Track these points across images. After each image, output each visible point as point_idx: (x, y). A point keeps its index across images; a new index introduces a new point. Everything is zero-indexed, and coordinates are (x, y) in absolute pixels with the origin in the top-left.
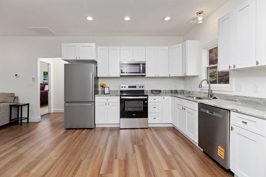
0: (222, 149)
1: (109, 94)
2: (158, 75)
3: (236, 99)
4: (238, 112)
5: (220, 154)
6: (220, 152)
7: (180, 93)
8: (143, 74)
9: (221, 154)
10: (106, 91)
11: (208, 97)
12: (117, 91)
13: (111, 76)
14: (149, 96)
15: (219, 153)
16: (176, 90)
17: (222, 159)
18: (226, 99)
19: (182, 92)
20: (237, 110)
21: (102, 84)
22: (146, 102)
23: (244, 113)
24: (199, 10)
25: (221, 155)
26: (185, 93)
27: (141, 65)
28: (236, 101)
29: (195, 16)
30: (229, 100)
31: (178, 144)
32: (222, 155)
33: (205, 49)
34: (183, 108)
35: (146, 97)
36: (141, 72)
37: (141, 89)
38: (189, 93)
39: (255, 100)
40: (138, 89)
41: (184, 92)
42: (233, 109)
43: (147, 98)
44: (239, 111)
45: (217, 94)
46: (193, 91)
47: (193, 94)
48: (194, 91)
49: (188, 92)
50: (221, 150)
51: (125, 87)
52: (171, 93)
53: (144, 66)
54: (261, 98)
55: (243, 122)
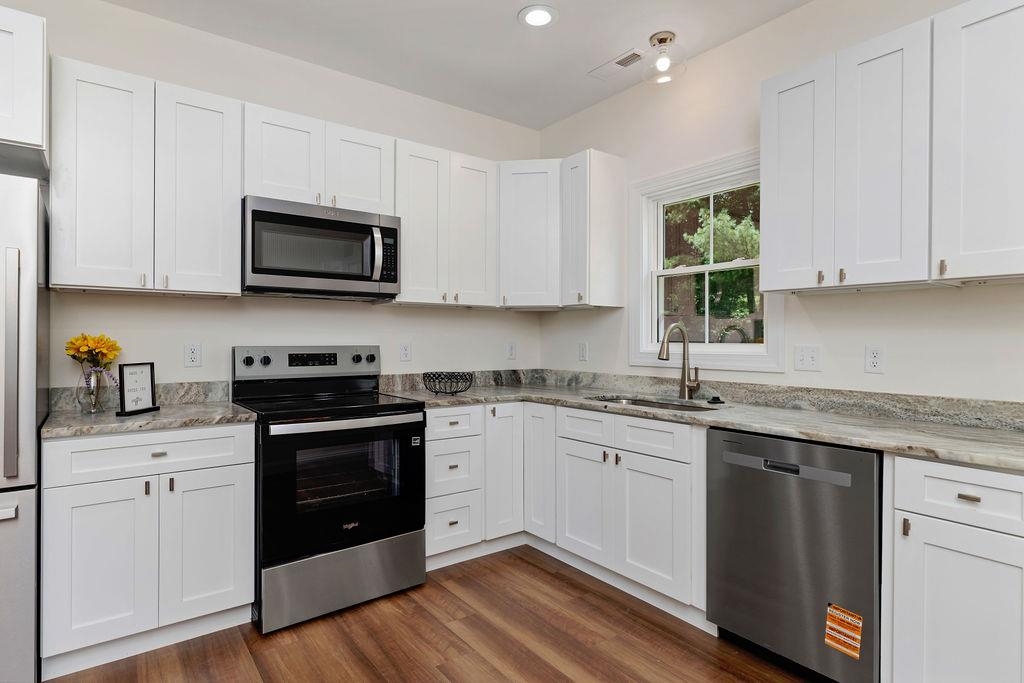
0: (850, 619)
1: (155, 409)
2: (456, 298)
3: (797, 402)
4: (937, 457)
5: (839, 641)
6: (840, 632)
7: (530, 383)
8: (387, 288)
9: (842, 638)
10: (135, 390)
11: (682, 396)
12: (207, 388)
13: (176, 286)
14: (431, 406)
15: (833, 638)
16: (515, 372)
17: (852, 658)
18: (757, 404)
19: (538, 378)
20: (933, 452)
21: (92, 345)
22: (416, 442)
23: (966, 459)
24: (660, 27)
25: (844, 644)
26: (551, 381)
27: (377, 235)
28: (797, 408)
29: (643, 48)
30: (767, 405)
31: (614, 635)
32: (849, 641)
33: (649, 198)
34: (605, 456)
35: (417, 417)
36: (377, 275)
37: (363, 368)
38: (570, 380)
39: (873, 402)
40: (344, 368)
41: (544, 380)
42: (910, 448)
43: (422, 419)
44: (942, 452)
45: (716, 385)
46: (595, 375)
47: (594, 385)
48: (603, 375)
49: (567, 379)
50: (841, 622)
51: (266, 361)
52: (497, 384)
53: (390, 241)
54: (896, 395)
55: (961, 496)
